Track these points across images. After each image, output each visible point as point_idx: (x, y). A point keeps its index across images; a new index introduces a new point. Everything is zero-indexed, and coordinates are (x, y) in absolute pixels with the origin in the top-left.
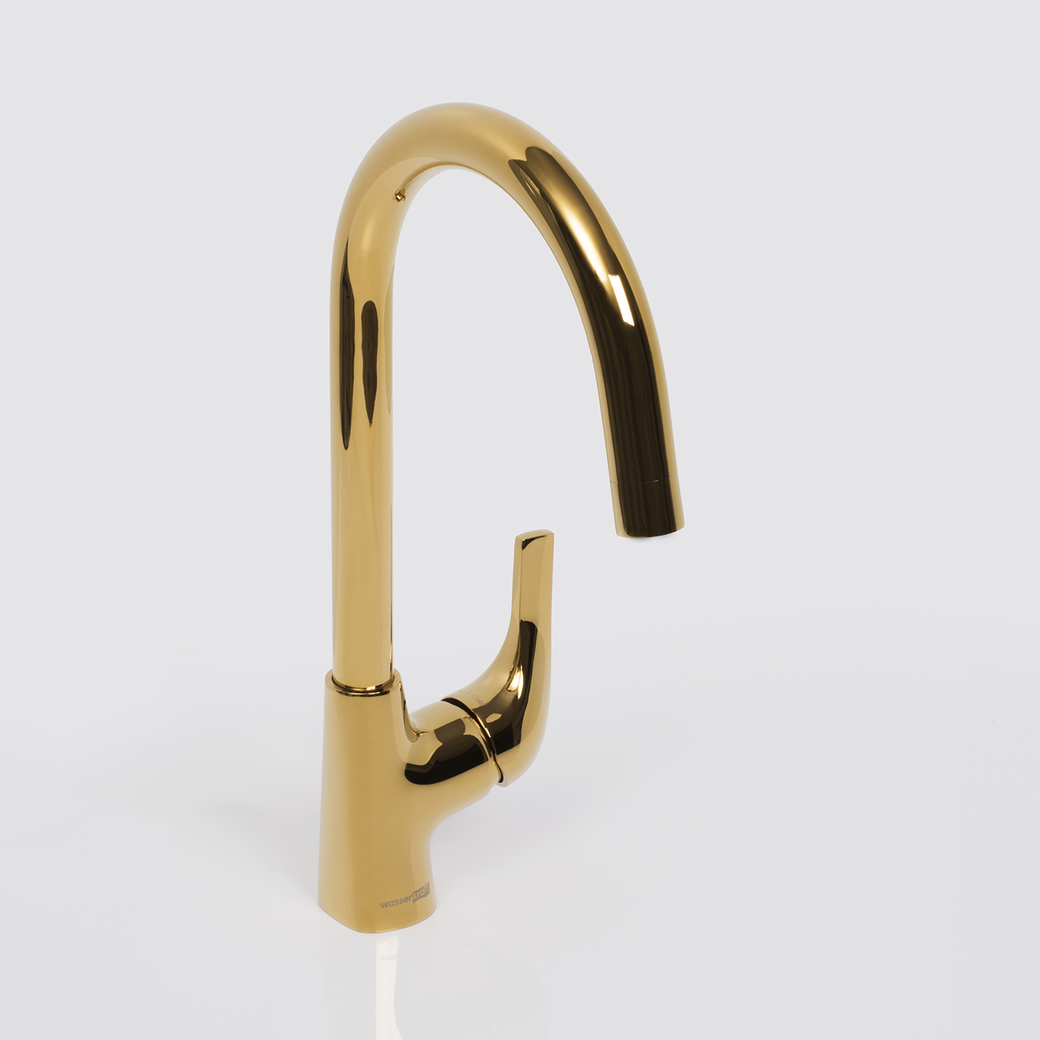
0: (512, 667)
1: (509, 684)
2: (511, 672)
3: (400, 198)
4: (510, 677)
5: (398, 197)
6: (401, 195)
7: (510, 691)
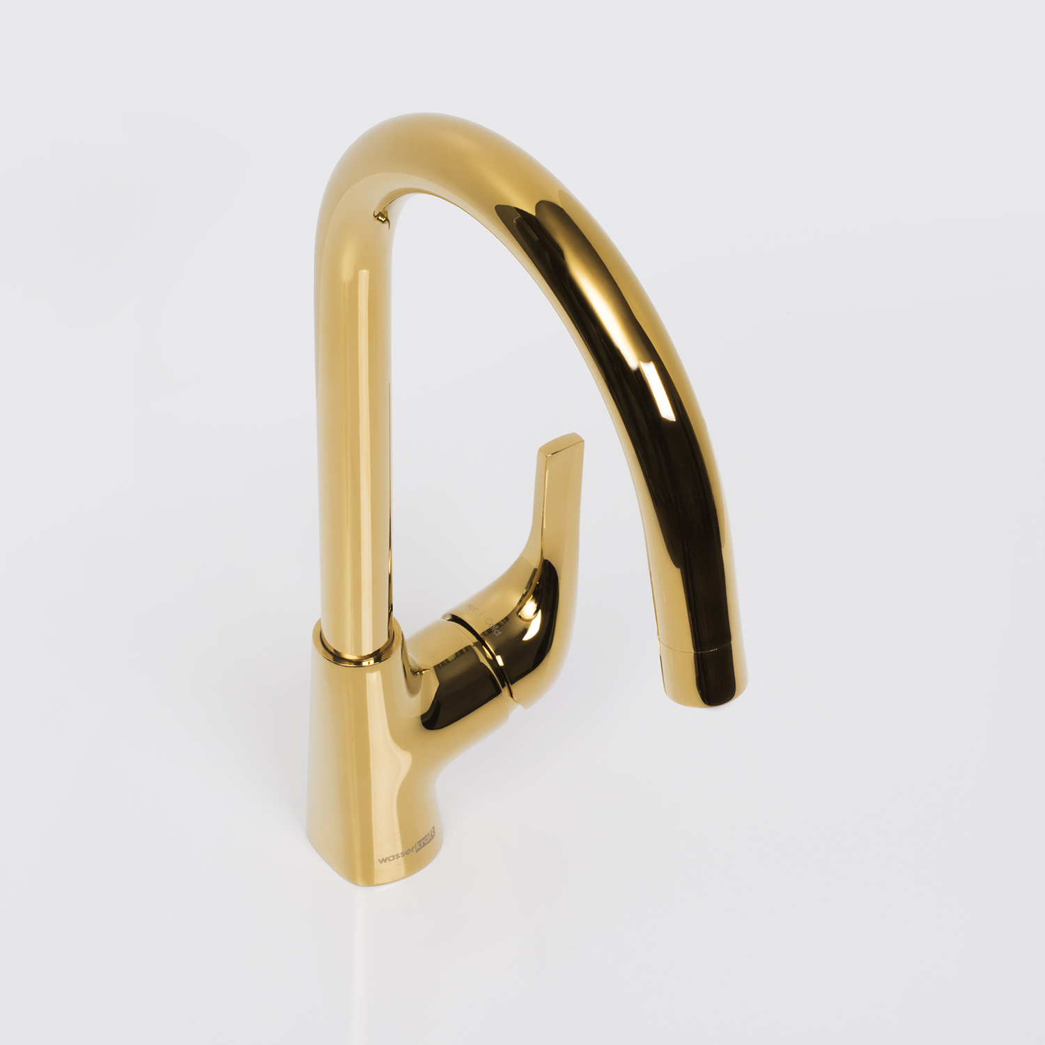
0: (525, 591)
1: (520, 609)
2: (524, 596)
3: (383, 220)
4: (521, 601)
5: (380, 218)
6: (383, 216)
7: (520, 617)
